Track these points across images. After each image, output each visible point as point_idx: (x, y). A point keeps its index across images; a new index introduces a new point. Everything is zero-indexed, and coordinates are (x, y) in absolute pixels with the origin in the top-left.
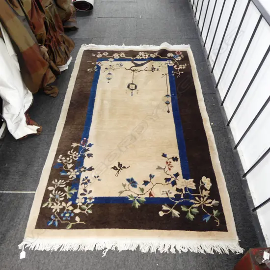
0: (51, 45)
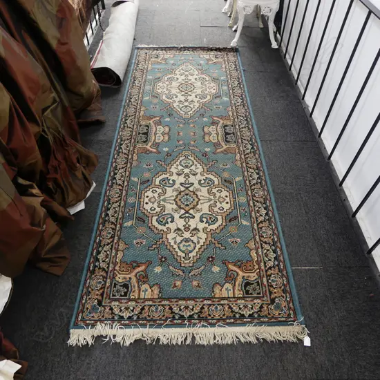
0: (58, 176)
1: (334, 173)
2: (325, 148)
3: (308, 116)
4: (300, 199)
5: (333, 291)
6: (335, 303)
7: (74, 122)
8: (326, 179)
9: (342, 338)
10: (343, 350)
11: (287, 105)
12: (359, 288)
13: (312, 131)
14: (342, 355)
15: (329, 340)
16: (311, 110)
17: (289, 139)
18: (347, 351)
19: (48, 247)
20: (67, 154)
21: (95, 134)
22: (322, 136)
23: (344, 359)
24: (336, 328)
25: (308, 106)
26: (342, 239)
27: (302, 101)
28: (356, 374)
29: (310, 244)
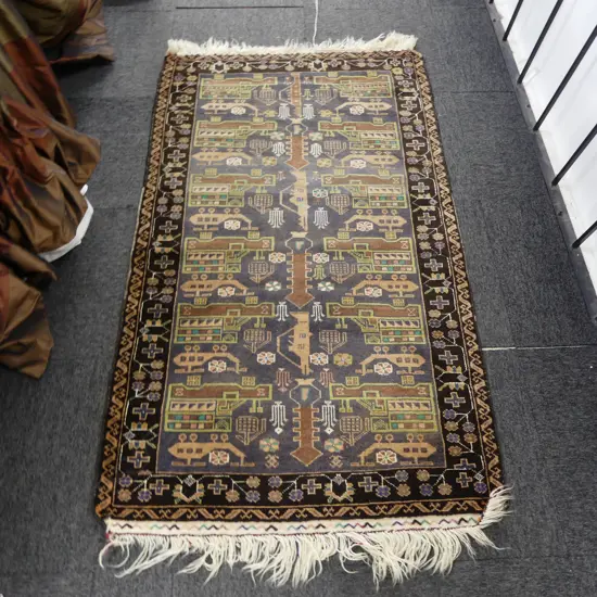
1: (544, 157)
2: (529, 106)
3: (501, 39)
4: (479, 213)
5: (532, 392)
6: (534, 415)
7: (46, 69)
8: (529, 170)
9: (544, 481)
10: (545, 503)
11: (462, 15)
12: (579, 385)
13: (506, 70)
14: (543, 513)
15: (522, 485)
16: (505, 28)
17: (462, 88)
18: (551, 505)
19: (11, 328)
20: (19, 152)
21: (97, 85)
22: (524, 81)
23: (546, 519)
24: (535, 463)
25: (500, 17)
26: (552, 292)
27: (490, 6)
28: (565, 547)
29: (495, 302)
